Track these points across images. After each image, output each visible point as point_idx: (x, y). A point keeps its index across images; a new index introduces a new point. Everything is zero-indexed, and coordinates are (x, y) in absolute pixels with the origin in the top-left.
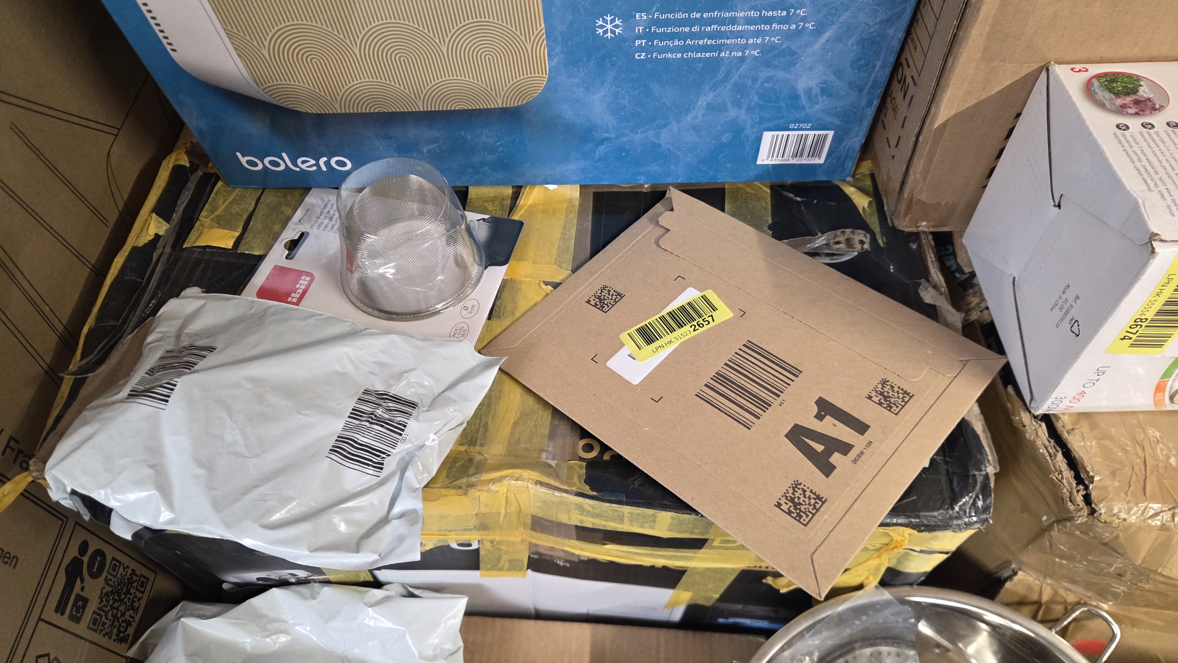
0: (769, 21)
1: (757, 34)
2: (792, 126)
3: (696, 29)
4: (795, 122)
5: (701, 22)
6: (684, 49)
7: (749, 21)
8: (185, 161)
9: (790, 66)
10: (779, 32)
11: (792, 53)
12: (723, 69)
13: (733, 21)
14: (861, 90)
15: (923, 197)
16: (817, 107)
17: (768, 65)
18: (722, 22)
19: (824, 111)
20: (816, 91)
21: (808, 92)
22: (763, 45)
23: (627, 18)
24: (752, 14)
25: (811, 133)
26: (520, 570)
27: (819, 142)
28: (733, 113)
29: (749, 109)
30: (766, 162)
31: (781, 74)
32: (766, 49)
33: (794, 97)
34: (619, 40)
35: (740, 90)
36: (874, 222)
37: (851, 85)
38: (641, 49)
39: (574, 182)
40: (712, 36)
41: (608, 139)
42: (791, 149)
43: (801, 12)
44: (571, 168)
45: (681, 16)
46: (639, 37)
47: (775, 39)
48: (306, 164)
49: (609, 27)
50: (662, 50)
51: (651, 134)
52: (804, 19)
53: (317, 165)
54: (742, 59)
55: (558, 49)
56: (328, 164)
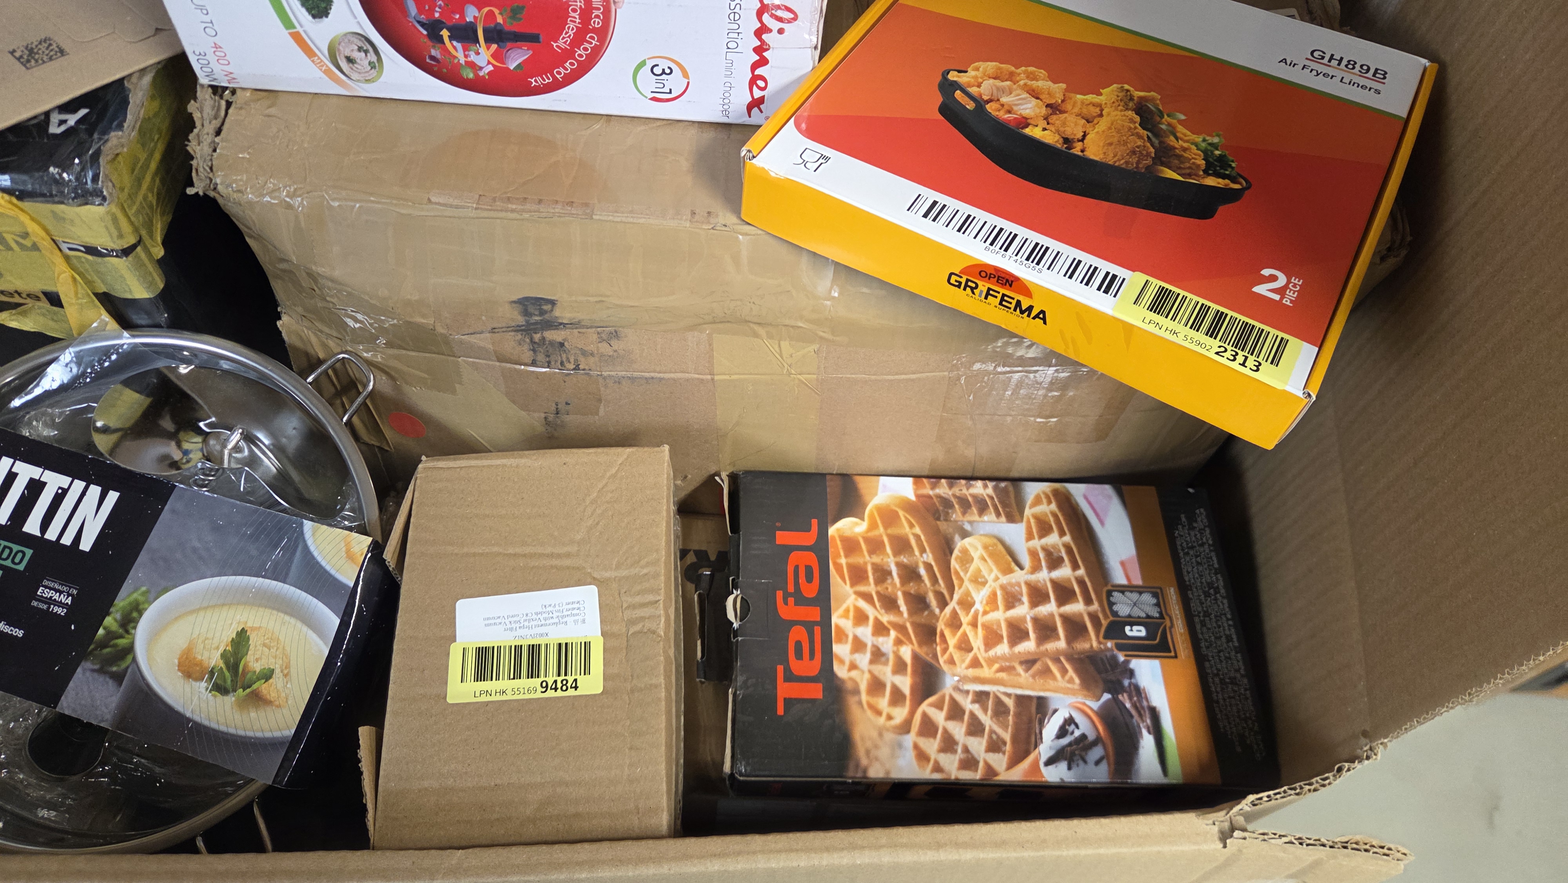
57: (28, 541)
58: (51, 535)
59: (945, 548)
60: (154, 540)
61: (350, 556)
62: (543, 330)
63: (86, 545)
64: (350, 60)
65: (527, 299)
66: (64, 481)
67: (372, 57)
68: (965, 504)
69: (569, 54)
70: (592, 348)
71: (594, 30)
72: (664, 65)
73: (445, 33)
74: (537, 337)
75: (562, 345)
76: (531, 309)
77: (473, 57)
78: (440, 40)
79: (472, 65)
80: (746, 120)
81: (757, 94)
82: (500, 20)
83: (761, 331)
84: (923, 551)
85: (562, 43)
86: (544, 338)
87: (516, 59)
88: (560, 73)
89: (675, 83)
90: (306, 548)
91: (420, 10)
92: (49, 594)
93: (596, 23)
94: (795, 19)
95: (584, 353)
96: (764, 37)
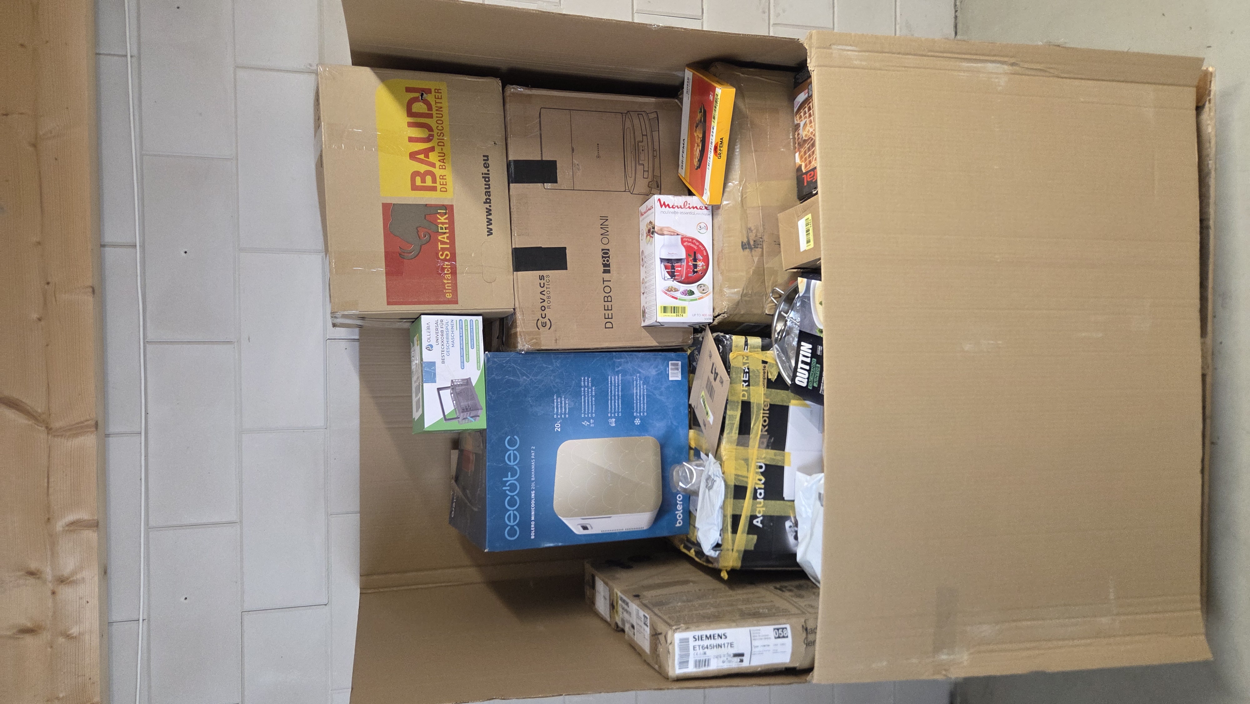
0: (637, 384)
1: (640, 387)
2: (667, 373)
3: (638, 401)
4: (666, 372)
5: (637, 400)
6: (644, 403)
7: (637, 389)
8: (682, 545)
9: (649, 377)
10: (640, 382)
11: (645, 378)
12: (649, 393)
13: (637, 393)
14: (656, 358)
15: (681, 340)
16: (661, 367)
17: (648, 383)
18: (637, 395)
19: (663, 365)
20: (657, 369)
21: (656, 371)
22: (643, 385)
23: (635, 417)
24: (635, 388)
25: (670, 367)
26: (784, 453)
27: (672, 364)
28: (663, 389)
29: (662, 385)
30: (680, 377)
31: (651, 379)
32: (644, 384)
33: (658, 374)
34: (641, 420)
35: (655, 388)
36: (693, 348)
37: (655, 361)
38: (643, 414)
39: (689, 432)
40: (640, 397)
41: (671, 422)
42: (676, 371)
43: (635, 378)
44: (682, 432)
45: (635, 405)
46: (640, 414)
47: (641, 382)
48: (679, 507)
49: (637, 422)
50: (644, 408)
51: (669, 410)
52: (636, 376)
53: (680, 504)
54: (647, 389)
55: (643, 434)
56: (680, 501)
57: (811, 360)
58: (809, 355)
59: (805, 141)
60: (808, 331)
61: (802, 282)
62: (751, 245)
63: (810, 346)
64: (703, 290)
65: (742, 248)
66: (801, 356)
67: (702, 285)
68: (799, 138)
69: (698, 246)
70: (754, 235)
71: (692, 240)
72: (699, 227)
73: (695, 270)
74: (753, 247)
75: (754, 241)
76: (745, 247)
77: (700, 265)
78: (697, 271)
79: (702, 266)
80: (711, 210)
81: (704, 208)
82: (691, 259)
83: (744, 196)
84: (805, 147)
85: (695, 247)
86: (753, 245)
87: (699, 257)
88: (702, 248)
89: (703, 225)
90: (804, 294)
91: (691, 273)
92: (819, 352)
93: (690, 240)
94: (686, 201)
95: (756, 236)
96: (691, 207)
